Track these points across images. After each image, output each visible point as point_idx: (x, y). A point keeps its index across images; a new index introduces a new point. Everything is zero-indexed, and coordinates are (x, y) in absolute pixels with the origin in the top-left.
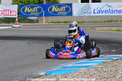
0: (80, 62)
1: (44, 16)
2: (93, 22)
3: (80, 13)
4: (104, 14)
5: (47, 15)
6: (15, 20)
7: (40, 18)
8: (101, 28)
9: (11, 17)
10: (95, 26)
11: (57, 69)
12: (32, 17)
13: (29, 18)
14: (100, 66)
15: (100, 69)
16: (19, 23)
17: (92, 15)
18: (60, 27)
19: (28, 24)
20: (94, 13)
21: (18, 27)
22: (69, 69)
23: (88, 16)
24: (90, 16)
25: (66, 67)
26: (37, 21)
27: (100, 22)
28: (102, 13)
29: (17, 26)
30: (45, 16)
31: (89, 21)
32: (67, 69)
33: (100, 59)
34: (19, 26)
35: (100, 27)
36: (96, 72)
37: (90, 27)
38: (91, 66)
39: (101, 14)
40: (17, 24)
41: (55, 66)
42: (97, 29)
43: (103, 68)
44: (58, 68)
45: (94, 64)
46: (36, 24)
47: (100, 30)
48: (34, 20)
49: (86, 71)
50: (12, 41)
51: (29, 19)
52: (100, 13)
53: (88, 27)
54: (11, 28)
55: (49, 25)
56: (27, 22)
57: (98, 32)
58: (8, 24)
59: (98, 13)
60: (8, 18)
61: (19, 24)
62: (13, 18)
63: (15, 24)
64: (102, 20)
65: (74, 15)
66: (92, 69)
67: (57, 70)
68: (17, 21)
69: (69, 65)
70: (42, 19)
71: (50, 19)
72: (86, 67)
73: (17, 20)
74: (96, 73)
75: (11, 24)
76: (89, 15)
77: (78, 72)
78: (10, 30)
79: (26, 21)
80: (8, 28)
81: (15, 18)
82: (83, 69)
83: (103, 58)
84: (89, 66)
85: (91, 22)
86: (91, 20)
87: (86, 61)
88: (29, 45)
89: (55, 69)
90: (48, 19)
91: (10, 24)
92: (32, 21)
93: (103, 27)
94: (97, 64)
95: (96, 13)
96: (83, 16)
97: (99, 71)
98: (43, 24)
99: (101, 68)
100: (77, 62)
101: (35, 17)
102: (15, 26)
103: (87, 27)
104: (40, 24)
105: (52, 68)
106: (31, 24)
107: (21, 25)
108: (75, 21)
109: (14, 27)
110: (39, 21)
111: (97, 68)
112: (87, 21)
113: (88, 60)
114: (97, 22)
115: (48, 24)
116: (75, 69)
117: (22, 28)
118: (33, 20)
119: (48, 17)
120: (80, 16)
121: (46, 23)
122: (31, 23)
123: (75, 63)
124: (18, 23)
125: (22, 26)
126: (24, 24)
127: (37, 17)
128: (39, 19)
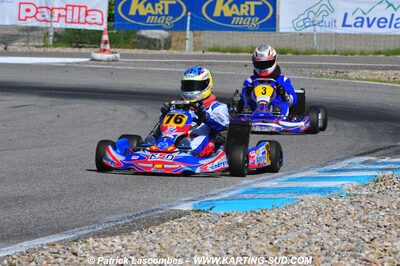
0: (303, 175)
1: (188, 28)
2: (341, 54)
3: (299, 25)
4: (375, 30)
5: (199, 25)
6: (101, 37)
7: (177, 34)
8: (366, 71)
9: (87, 27)
10: (347, 66)
11: (232, 193)
12: (153, 31)
13: (143, 33)
14: (365, 189)
15: (364, 199)
16: (111, 47)
17: (338, 31)
18: (239, 65)
19: (141, 51)
20: (344, 25)
21: (108, 61)
22: (270, 196)
23: (326, 34)
24: (331, 34)
25: (259, 189)
26: (168, 45)
27: (362, 53)
28: (369, 26)
29: (105, 56)
30: (191, 29)
31: (329, 49)
32: (261, 196)
33: (362, 170)
34: (111, 56)
35: (362, 68)
36: (352, 209)
37: (331, 67)
38: (336, 188)
39: (365, 29)
40: (104, 50)
41: (225, 185)
42: (352, 74)
43: (372, 196)
44: (235, 192)
45: (347, 185)
46: (163, 52)
47: (362, 79)
48: (159, 41)
49: (322, 205)
50: (88, 101)
51: (142, 37)
52: (362, 26)
53: (326, 67)
54: (86, 63)
55: (204, 57)
56: (135, 46)
57: (355, 85)
58: (77, 50)
59: (358, 24)
60: (80, 30)
61: (112, 50)
62: (94, 32)
63: (101, 51)
64: (367, 49)
65: (281, 30)
66: (340, 200)
67: (232, 198)
68: (106, 42)
69: (268, 184)
70: (182, 38)
71: (209, 37)
72: (320, 190)
73: (105, 37)
74: (353, 212)
75: (88, 50)
76: (328, 30)
77: (296, 207)
78: (84, 68)
79: (134, 43)
80: (78, 63)
81: (101, 33)
82: (311, 196)
83: (373, 167)
84: (329, 190)
85: (335, 53)
86: (334, 48)
87: (319, 172)
88: (142, 116)
89: (226, 195)
90: (202, 38)
91: (83, 50)
92: (151, 44)
93: (371, 68)
94: (355, 184)
95: (350, 26)
96: (312, 35)
97: (363, 204)
98: (186, 53)
99: (367, 196)
100: (294, 176)
101: (163, 32)
102: (98, 56)
103: (320, 67)
104: (176, 52)
105: (216, 191)
106: (149, 52)
107: (118, 55)
108: (270, 48)
109: (95, 60)
110: (173, 44)
111: (355, 195)
112: (322, 48)
113: (325, 171)
114: (352, 55)
115: (200, 53)
116: (287, 196)
117: (121, 65)
118: (155, 39)
119: (202, 32)
120: (301, 34)
121: (195, 50)
122: (148, 48)
123: (285, 178)
124: (108, 47)
125: (122, 56)
126: (128, 51)
127: (166, 30)
128: (173, 39)
